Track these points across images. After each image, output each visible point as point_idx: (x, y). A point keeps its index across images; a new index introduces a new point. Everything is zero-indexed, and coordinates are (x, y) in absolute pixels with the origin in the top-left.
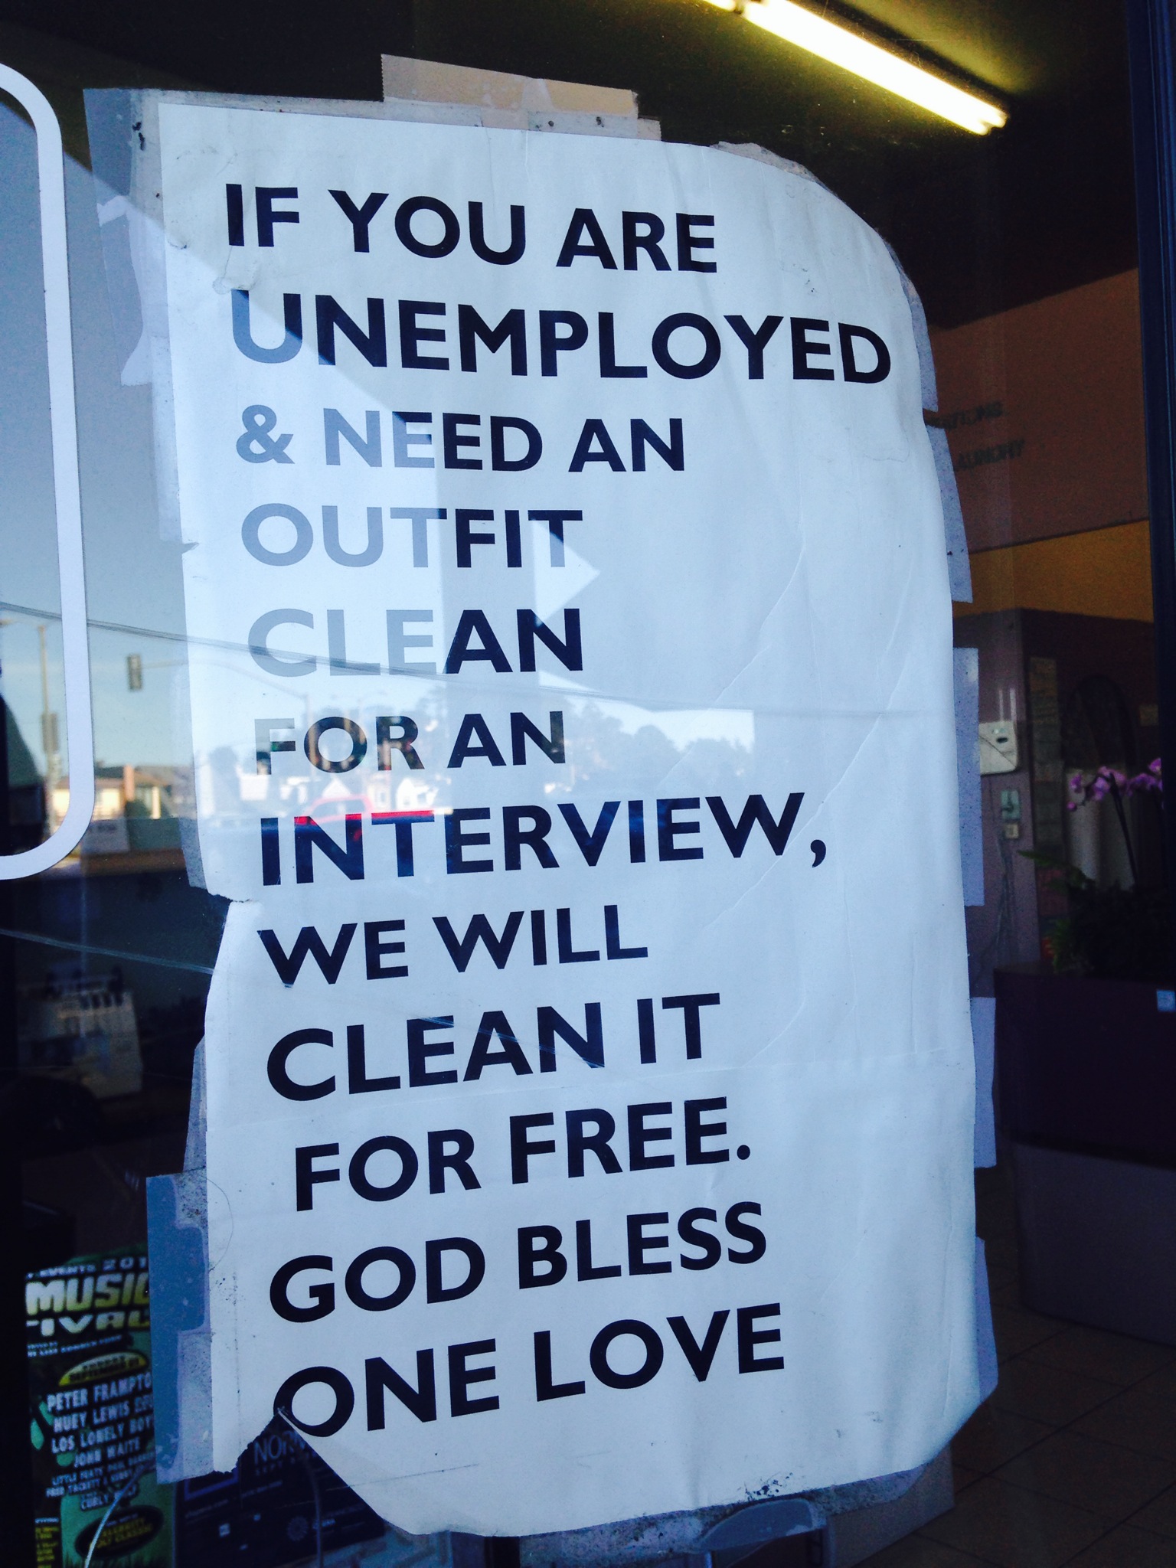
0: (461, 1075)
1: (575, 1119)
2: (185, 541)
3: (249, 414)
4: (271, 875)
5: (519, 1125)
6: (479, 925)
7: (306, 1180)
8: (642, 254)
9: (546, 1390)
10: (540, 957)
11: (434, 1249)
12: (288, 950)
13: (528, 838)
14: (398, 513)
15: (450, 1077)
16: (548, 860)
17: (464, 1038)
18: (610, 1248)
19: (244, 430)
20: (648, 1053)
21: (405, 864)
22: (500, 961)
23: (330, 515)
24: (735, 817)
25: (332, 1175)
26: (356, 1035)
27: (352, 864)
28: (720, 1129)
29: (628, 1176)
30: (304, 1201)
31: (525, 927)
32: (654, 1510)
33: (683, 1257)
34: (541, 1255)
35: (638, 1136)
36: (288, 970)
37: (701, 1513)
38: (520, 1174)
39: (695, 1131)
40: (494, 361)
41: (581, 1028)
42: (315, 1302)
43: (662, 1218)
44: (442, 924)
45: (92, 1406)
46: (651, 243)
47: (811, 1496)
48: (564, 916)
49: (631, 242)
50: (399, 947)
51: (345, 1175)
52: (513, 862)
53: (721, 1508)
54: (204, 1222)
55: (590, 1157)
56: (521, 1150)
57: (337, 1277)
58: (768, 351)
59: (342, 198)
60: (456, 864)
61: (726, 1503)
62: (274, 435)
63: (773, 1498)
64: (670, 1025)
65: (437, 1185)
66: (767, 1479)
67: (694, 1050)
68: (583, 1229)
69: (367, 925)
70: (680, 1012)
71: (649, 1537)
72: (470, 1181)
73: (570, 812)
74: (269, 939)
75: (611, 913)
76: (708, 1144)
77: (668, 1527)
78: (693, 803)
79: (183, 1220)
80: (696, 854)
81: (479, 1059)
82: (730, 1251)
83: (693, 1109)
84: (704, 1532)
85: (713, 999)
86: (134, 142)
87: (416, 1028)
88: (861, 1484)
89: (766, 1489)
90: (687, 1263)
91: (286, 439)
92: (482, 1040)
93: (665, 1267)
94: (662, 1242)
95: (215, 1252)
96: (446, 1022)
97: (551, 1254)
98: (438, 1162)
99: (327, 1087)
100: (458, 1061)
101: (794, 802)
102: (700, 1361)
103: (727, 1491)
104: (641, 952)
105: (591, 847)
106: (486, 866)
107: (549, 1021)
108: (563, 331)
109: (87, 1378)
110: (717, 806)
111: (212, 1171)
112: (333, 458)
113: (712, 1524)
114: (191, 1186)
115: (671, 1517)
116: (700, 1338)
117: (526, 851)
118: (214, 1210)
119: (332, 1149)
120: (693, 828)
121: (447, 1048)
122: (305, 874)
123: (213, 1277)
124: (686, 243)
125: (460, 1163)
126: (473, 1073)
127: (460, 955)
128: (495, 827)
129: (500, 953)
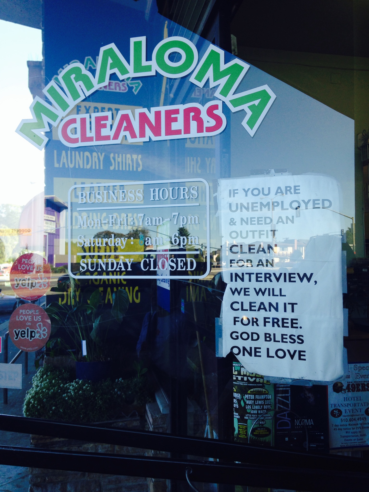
0: (257, 310)
1: (273, 319)
2: (223, 236)
3: (231, 219)
4: (232, 280)
5: (265, 318)
6: (260, 290)
7: (235, 321)
8: (288, 192)
9: (268, 356)
10: (269, 295)
11: (252, 333)
12: (233, 291)
13: (268, 278)
14: (250, 231)
15: (255, 310)
16: (271, 281)
17: (258, 305)
18: (279, 338)
19: (230, 221)
20: (285, 311)
21: (250, 280)
22: (263, 295)
23: (241, 232)
24: (302, 276)
25: (238, 321)
26: (242, 303)
27: (242, 280)
28: (297, 323)
29: (281, 328)
30: (235, 324)
31: (267, 291)
32: (284, 377)
33: (290, 341)
34: (268, 337)
35: (283, 323)
36: (233, 293)
37: (291, 379)
38: (265, 325)
39: (292, 323)
40: (265, 210)
41: (275, 306)
42: (236, 337)
43: (287, 335)
44: (255, 289)
45: (255, 400)
46: (290, 191)
47: (310, 381)
48: (273, 289)
49: (286, 190)
50: (249, 292)
51: (240, 321)
52: (266, 281)
53: (295, 379)
54: (222, 324)
55: (275, 324)
56: (265, 322)
57: (239, 335)
58: (308, 205)
59: (244, 190)
60: (257, 281)
61: (296, 378)
62: (234, 222)
63: (303, 380)
64: (289, 307)
65: (253, 325)
66: (302, 376)
67: (293, 311)
68: (274, 335)
69: (244, 288)
70: (291, 305)
71: (283, 380)
72: (258, 325)
73: (274, 274)
74: (231, 289)
75: (281, 289)
76: (294, 325)
77: (286, 380)
78: (295, 274)
79: (220, 324)
80: (295, 281)
81: (260, 309)
82: (298, 342)
83: (292, 320)
84: (292, 382)
85: (296, 304)
86: (218, 186)
87: (251, 303)
88: (319, 381)
89: (302, 378)
90: (290, 342)
91: (236, 222)
92: (260, 306)
93: (287, 342)
94: (286, 338)
95: (223, 329)
96: (255, 303)
97: (269, 337)
98: (253, 322)
99: (238, 309)
100: (257, 308)
101: (312, 274)
102: (292, 357)
103: (296, 377)
104: (285, 296)
105: (278, 279)
106: (261, 281)
107: (270, 304)
108: (276, 204)
109: (254, 393)
110: (298, 274)
111: (223, 318)
112: (242, 224)
113: (293, 381)
114: (221, 320)
115: (287, 378)
116: (292, 353)
117: (268, 279)
118: (223, 323)
119: (238, 318)
120: (294, 277)
121: (255, 306)
122: (236, 281)
123: (223, 332)
124: (295, 190)
125: (256, 322)
126: (259, 310)
127: (258, 294)
128: (263, 276)
129: (263, 294)
